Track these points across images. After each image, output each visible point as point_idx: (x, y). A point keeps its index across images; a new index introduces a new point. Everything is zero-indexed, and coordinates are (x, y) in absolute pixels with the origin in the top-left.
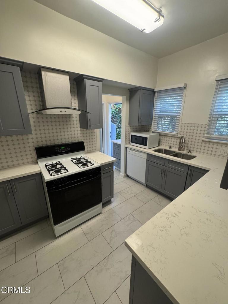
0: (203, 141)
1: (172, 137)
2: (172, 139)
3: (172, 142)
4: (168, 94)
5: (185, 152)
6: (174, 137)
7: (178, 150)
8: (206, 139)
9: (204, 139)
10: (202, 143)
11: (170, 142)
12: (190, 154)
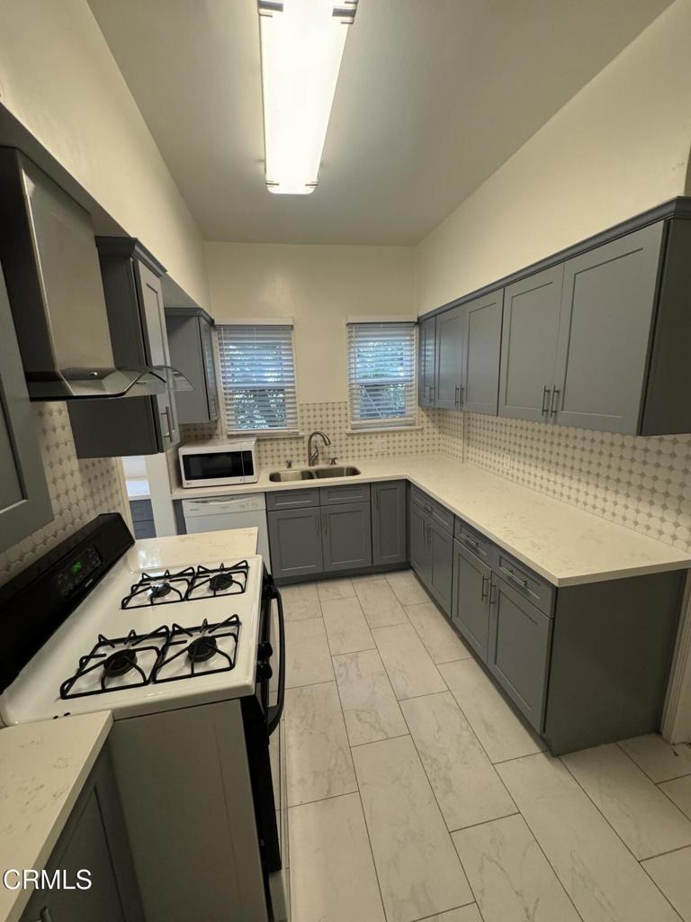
0: (347, 434)
1: (284, 439)
2: (284, 444)
3: (288, 452)
4: (255, 336)
5: (321, 465)
6: (290, 438)
7: (310, 465)
8: (353, 429)
9: (349, 431)
10: (347, 439)
11: (282, 453)
12: (334, 466)
